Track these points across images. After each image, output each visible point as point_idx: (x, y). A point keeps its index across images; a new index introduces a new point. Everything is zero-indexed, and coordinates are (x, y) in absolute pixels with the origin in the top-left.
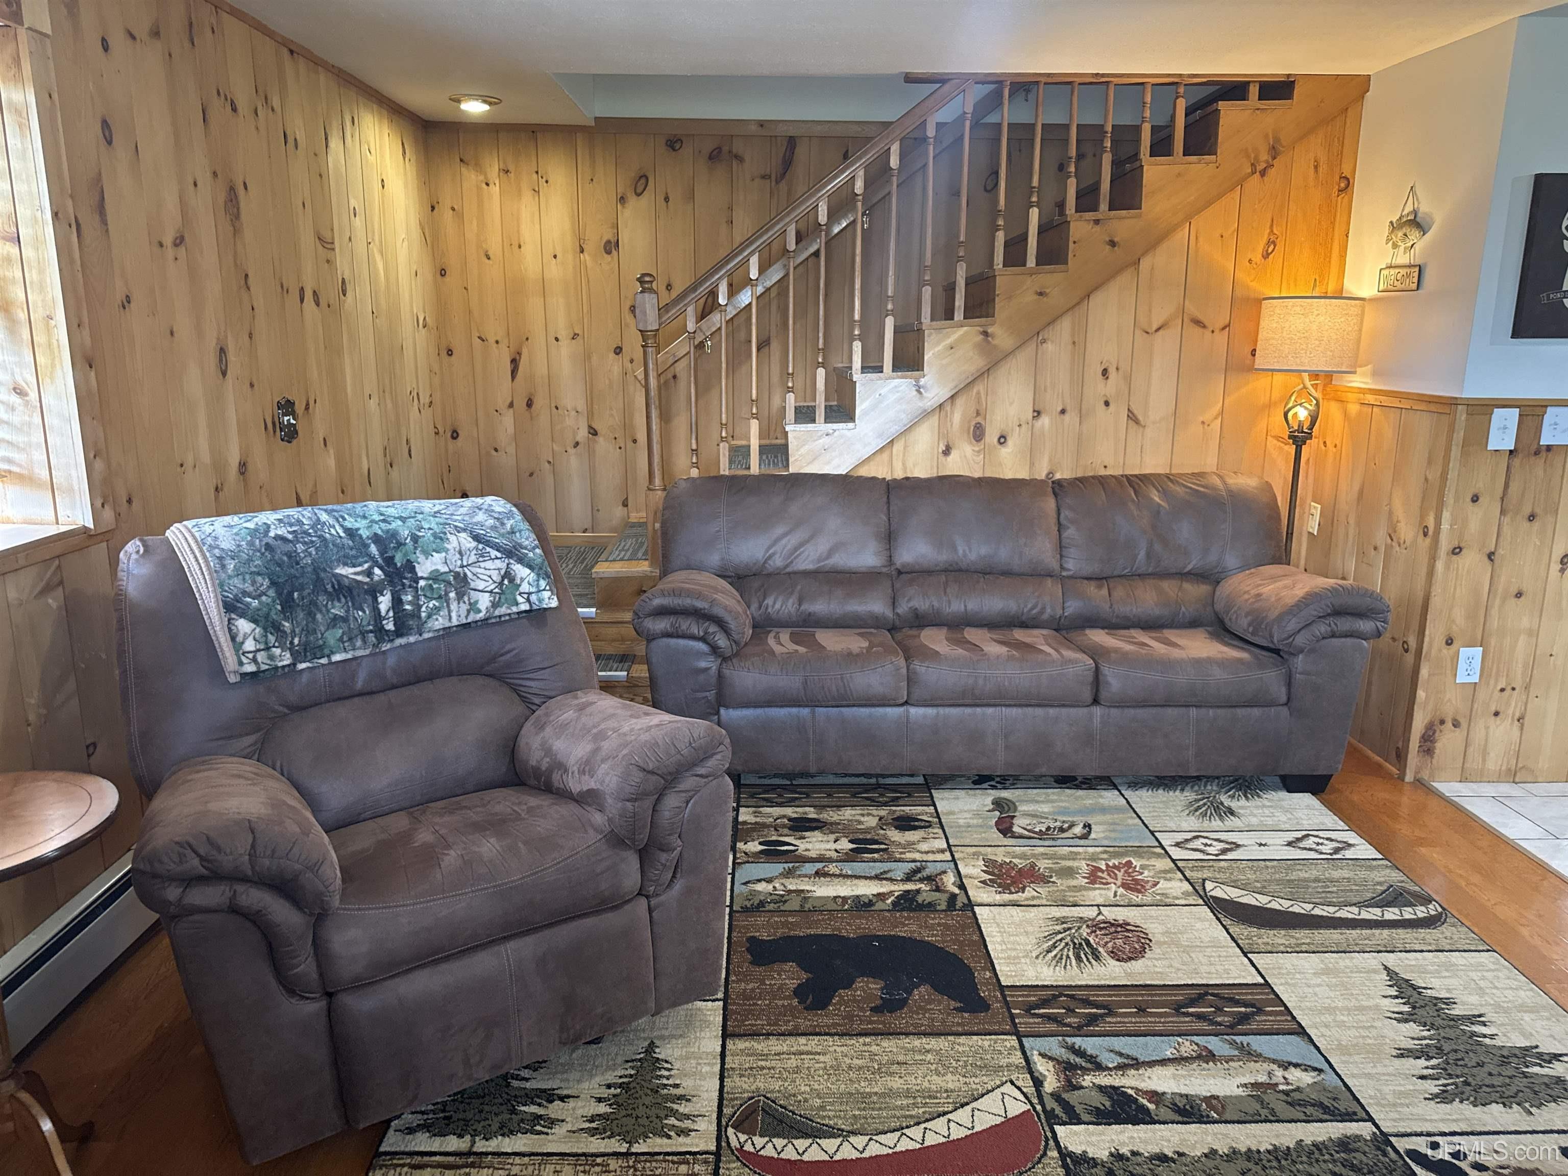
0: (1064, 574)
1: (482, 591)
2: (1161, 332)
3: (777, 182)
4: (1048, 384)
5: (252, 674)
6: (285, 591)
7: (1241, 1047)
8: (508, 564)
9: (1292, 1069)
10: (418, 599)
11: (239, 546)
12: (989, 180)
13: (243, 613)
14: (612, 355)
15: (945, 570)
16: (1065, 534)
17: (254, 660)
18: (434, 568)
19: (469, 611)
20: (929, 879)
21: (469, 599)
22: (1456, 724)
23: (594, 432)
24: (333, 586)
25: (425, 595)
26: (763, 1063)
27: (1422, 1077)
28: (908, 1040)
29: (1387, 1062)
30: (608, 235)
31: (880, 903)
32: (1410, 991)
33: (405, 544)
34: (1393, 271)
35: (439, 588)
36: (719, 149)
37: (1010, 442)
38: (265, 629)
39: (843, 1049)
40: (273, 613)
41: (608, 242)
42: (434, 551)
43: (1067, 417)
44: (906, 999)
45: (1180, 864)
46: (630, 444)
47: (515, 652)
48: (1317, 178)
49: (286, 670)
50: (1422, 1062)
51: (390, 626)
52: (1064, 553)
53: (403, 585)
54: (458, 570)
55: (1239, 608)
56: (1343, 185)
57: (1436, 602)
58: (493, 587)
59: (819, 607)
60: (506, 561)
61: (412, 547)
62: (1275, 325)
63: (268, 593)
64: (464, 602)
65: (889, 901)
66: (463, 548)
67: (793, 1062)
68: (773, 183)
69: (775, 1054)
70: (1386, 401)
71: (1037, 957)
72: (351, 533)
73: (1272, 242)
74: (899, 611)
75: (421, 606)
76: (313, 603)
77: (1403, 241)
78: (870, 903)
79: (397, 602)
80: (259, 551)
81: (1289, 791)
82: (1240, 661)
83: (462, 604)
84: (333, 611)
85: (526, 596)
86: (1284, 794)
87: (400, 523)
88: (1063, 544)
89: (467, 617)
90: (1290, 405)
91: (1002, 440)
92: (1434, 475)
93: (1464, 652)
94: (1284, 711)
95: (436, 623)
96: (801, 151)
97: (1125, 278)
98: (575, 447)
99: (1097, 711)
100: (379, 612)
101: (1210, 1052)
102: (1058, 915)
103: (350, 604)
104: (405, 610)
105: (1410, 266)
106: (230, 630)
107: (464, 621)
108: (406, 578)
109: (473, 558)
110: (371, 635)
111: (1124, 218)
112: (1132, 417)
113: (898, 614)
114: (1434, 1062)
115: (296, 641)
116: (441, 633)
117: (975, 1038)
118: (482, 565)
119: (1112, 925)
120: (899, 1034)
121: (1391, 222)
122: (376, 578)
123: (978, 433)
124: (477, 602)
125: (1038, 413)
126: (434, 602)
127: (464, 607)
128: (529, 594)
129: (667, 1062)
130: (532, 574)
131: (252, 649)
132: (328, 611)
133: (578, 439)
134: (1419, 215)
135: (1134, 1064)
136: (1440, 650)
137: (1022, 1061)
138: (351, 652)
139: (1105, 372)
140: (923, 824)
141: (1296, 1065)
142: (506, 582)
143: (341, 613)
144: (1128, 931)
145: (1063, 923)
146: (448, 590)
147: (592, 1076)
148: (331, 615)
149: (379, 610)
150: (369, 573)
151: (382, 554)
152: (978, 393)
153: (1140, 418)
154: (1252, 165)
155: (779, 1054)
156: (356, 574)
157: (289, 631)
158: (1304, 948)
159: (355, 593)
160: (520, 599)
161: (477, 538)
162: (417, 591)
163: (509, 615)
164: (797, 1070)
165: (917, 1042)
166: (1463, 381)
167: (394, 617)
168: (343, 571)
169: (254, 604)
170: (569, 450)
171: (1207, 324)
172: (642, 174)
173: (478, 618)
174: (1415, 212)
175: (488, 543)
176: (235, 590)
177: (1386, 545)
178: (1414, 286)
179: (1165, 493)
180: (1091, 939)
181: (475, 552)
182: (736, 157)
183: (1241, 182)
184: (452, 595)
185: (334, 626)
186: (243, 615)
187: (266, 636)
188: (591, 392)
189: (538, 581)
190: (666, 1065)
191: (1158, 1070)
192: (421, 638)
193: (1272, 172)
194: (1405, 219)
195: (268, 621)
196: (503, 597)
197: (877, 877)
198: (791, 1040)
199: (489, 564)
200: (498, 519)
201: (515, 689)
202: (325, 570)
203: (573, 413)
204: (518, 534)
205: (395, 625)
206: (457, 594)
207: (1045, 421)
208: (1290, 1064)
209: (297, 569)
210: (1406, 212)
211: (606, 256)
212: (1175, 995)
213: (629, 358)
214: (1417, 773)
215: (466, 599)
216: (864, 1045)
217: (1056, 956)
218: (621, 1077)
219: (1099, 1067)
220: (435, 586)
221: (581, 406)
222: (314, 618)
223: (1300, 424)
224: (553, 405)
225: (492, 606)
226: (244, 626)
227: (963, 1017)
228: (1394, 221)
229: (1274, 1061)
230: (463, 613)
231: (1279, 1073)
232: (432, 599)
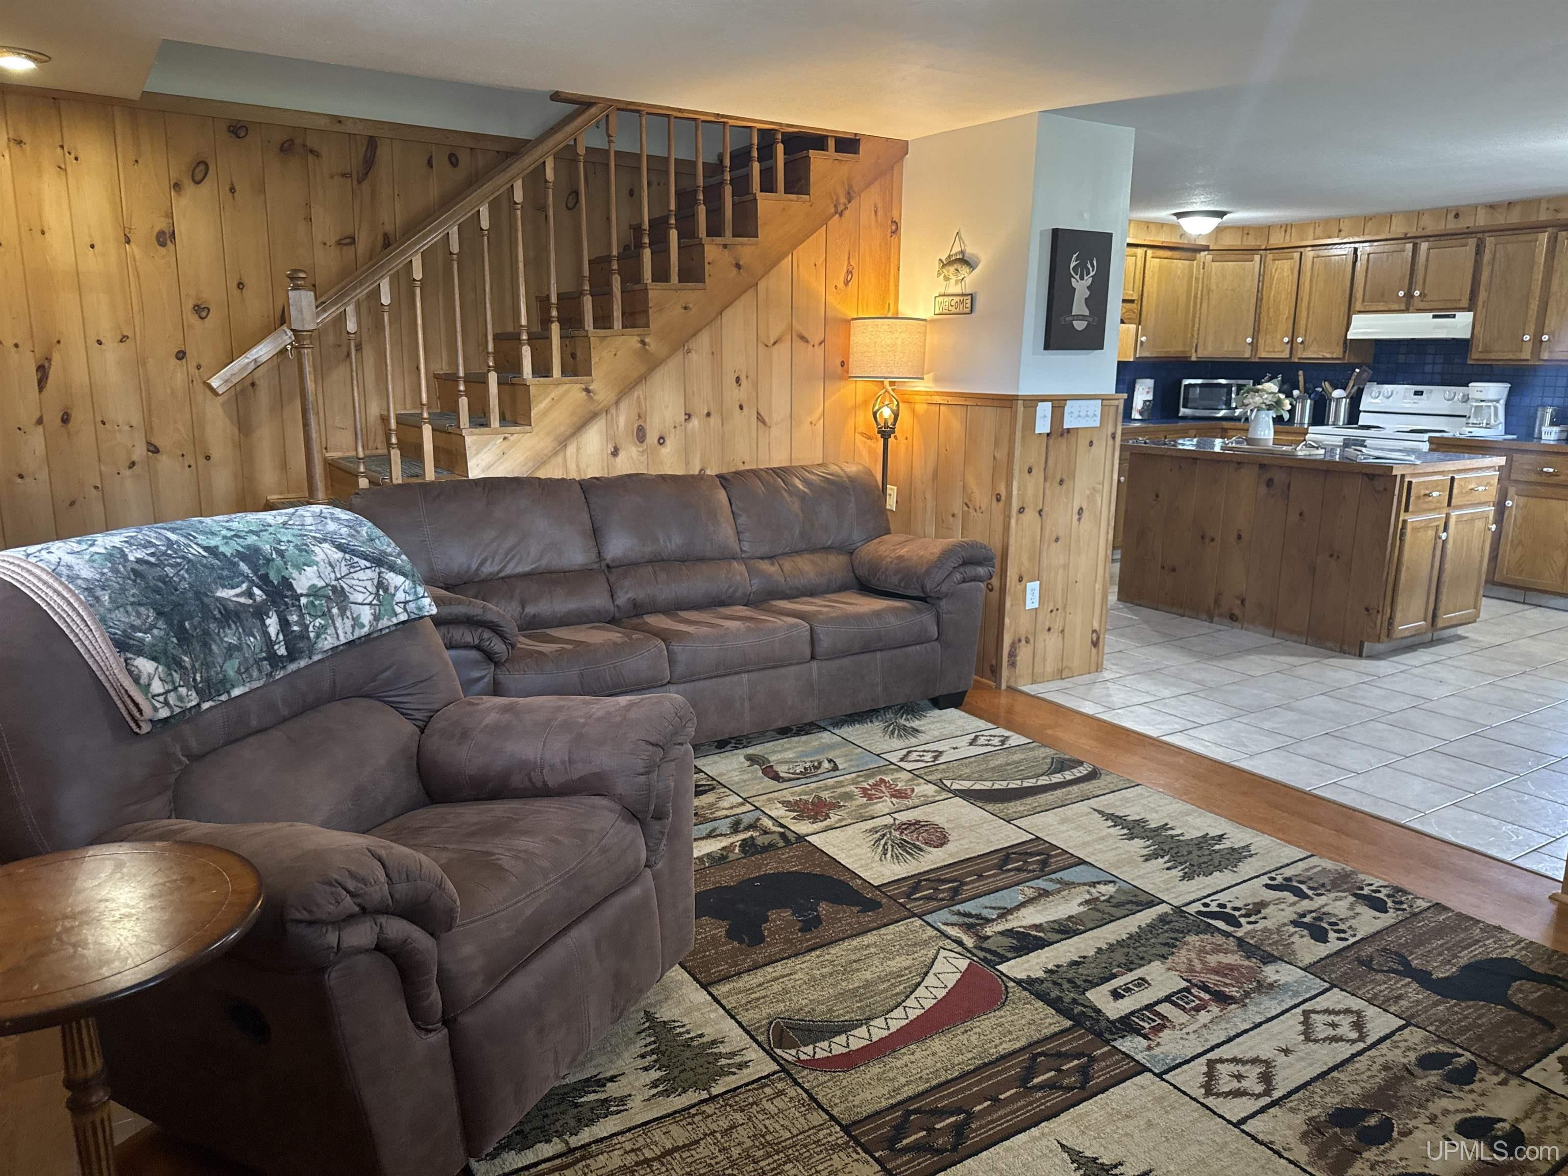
0: (743, 556)
1: (362, 604)
2: (777, 346)
3: (359, 182)
4: (695, 389)
5: (165, 720)
6: (175, 622)
7: (1059, 882)
8: (379, 573)
9: (1098, 886)
10: (304, 619)
11: (103, 574)
12: (570, 197)
13: (141, 651)
14: (174, 361)
15: (650, 562)
16: (739, 522)
17: (166, 703)
18: (310, 583)
19: (353, 627)
20: (751, 827)
21: (352, 614)
22: (1027, 642)
23: (154, 450)
24: (220, 612)
25: (309, 614)
26: (753, 996)
27: (1168, 869)
28: (846, 944)
29: (1143, 866)
30: (161, 224)
31: (730, 854)
32: (1119, 821)
33: (273, 560)
34: (946, 299)
35: (321, 605)
36: (291, 141)
37: (668, 442)
38: (168, 667)
39: (805, 964)
40: (170, 647)
41: (161, 234)
42: (305, 564)
43: (712, 419)
44: (818, 915)
45: (915, 772)
46: (202, 461)
47: (394, 667)
48: (877, 221)
49: (193, 711)
50: (1160, 860)
51: (282, 651)
52: (741, 538)
53: (286, 604)
54: (334, 583)
55: (887, 569)
56: (894, 228)
57: (1012, 550)
58: (370, 598)
59: (543, 607)
60: (377, 569)
61: (282, 563)
62: (868, 341)
63: (158, 626)
64: (348, 618)
65: (737, 851)
66: (332, 560)
67: (776, 987)
68: (355, 182)
69: (757, 986)
70: (951, 400)
71: (881, 860)
72: (212, 551)
73: (849, 272)
74: (617, 603)
75: (308, 626)
76: (206, 633)
77: (955, 275)
78: (723, 858)
79: (284, 624)
80: (129, 578)
81: (940, 709)
82: (904, 609)
83: (346, 620)
84: (226, 639)
85: (402, 605)
86: (937, 712)
87: (255, 538)
88: (740, 530)
89: (352, 633)
90: (877, 407)
91: (662, 441)
92: (1001, 455)
93: (1030, 585)
94: (937, 645)
95: (326, 642)
96: (383, 152)
97: (747, 299)
98: (130, 468)
99: (814, 664)
100: (270, 637)
101: (1044, 890)
102: (868, 827)
103: (241, 630)
104: (293, 631)
105: (963, 295)
106: (130, 672)
107: (351, 638)
108: (287, 597)
109: (345, 570)
110: (265, 662)
111: (746, 244)
112: (760, 418)
113: (618, 607)
114: (1166, 858)
115: (198, 678)
116: (330, 653)
117: (891, 927)
118: (355, 576)
119: (910, 825)
120: (836, 941)
121: (940, 260)
122: (258, 599)
123: (641, 435)
124: (359, 616)
125: (689, 416)
126: (319, 620)
127: (349, 623)
128: (406, 603)
129: (674, 1021)
130: (407, 582)
131: (162, 691)
132: (222, 640)
133: (135, 458)
134: (966, 255)
135: (1005, 913)
136: (1016, 587)
137: (935, 932)
138: (248, 685)
139: (738, 380)
140: (707, 788)
141: (1099, 883)
142: (381, 592)
143: (233, 640)
144: (923, 826)
145: (877, 832)
146: (330, 605)
147: (619, 1055)
148: (225, 645)
149: (269, 634)
150: (249, 594)
151: (255, 573)
152: (638, 397)
153: (766, 419)
154: (835, 206)
155: (760, 985)
156: (237, 595)
157: (189, 667)
158: (1039, 809)
159: (243, 616)
160: (399, 610)
161: (340, 547)
162: (301, 610)
163: (389, 627)
164: (786, 991)
165: (855, 942)
166: (1018, 382)
167: (284, 640)
168: (224, 593)
169: (147, 640)
170: (122, 471)
171: (810, 340)
172: (200, 159)
173: (363, 634)
174: (962, 252)
175: (354, 553)
176: (122, 626)
177: (963, 512)
178: (968, 310)
179: (805, 481)
180: (904, 837)
181: (344, 563)
182: (312, 151)
183: (825, 222)
184: (335, 611)
185: (231, 656)
186: (140, 653)
187: (171, 675)
188: (149, 406)
189: (415, 588)
190: (677, 1024)
191: (1024, 912)
192: (310, 662)
193: (846, 213)
194: (954, 258)
195: (167, 658)
196: (382, 609)
197: (709, 836)
198: (760, 972)
199: (361, 575)
200: (350, 527)
201: (396, 707)
202: (207, 595)
203: (127, 428)
204: (377, 541)
205: (287, 648)
206: (339, 609)
207: (695, 422)
208: (1094, 883)
209: (178, 596)
210: (953, 252)
211: (159, 248)
212: (991, 860)
213: (195, 364)
214: (1008, 682)
215: (348, 613)
216: (818, 957)
217: (892, 856)
218: (646, 1046)
219: (988, 921)
220: (317, 603)
221: (136, 419)
222: (211, 650)
223: (886, 420)
224: (99, 419)
225: (375, 619)
226: (145, 665)
227: (869, 916)
228: (944, 259)
229: (1084, 884)
230: (349, 630)
231: (1093, 890)
232: (316, 617)
